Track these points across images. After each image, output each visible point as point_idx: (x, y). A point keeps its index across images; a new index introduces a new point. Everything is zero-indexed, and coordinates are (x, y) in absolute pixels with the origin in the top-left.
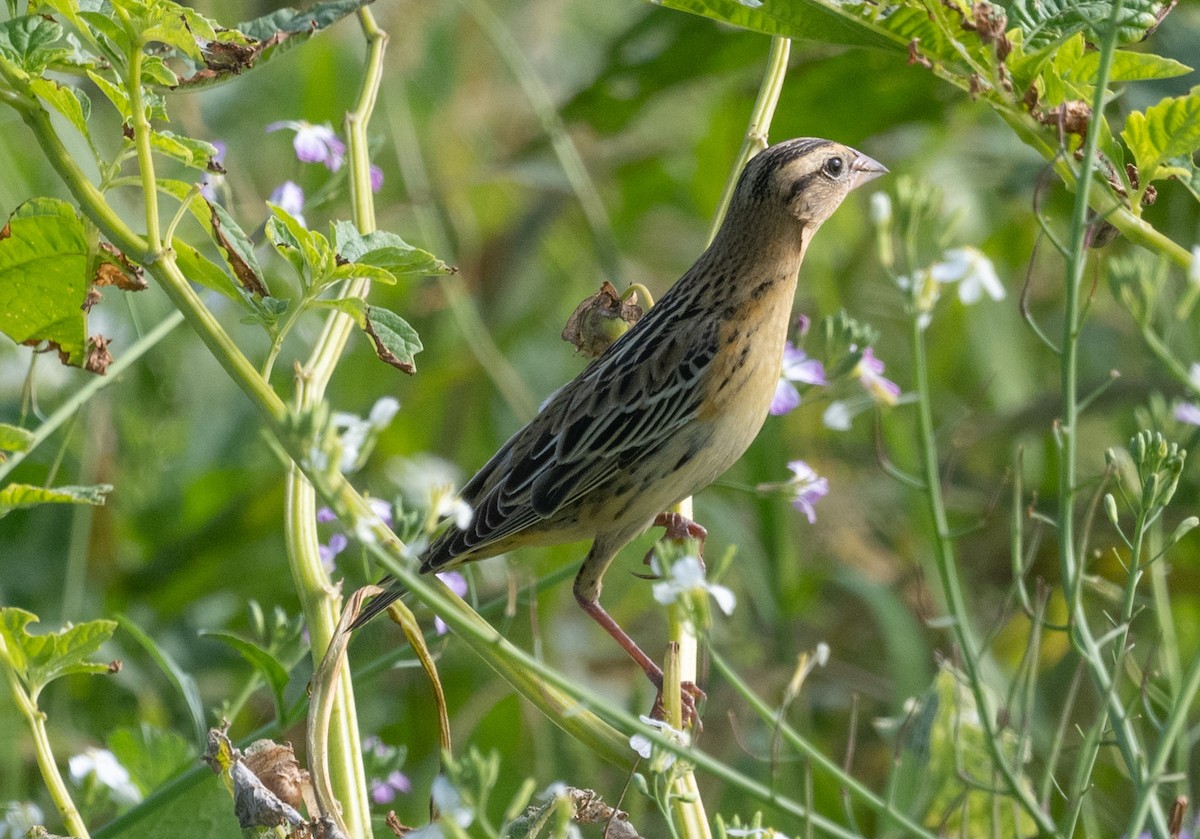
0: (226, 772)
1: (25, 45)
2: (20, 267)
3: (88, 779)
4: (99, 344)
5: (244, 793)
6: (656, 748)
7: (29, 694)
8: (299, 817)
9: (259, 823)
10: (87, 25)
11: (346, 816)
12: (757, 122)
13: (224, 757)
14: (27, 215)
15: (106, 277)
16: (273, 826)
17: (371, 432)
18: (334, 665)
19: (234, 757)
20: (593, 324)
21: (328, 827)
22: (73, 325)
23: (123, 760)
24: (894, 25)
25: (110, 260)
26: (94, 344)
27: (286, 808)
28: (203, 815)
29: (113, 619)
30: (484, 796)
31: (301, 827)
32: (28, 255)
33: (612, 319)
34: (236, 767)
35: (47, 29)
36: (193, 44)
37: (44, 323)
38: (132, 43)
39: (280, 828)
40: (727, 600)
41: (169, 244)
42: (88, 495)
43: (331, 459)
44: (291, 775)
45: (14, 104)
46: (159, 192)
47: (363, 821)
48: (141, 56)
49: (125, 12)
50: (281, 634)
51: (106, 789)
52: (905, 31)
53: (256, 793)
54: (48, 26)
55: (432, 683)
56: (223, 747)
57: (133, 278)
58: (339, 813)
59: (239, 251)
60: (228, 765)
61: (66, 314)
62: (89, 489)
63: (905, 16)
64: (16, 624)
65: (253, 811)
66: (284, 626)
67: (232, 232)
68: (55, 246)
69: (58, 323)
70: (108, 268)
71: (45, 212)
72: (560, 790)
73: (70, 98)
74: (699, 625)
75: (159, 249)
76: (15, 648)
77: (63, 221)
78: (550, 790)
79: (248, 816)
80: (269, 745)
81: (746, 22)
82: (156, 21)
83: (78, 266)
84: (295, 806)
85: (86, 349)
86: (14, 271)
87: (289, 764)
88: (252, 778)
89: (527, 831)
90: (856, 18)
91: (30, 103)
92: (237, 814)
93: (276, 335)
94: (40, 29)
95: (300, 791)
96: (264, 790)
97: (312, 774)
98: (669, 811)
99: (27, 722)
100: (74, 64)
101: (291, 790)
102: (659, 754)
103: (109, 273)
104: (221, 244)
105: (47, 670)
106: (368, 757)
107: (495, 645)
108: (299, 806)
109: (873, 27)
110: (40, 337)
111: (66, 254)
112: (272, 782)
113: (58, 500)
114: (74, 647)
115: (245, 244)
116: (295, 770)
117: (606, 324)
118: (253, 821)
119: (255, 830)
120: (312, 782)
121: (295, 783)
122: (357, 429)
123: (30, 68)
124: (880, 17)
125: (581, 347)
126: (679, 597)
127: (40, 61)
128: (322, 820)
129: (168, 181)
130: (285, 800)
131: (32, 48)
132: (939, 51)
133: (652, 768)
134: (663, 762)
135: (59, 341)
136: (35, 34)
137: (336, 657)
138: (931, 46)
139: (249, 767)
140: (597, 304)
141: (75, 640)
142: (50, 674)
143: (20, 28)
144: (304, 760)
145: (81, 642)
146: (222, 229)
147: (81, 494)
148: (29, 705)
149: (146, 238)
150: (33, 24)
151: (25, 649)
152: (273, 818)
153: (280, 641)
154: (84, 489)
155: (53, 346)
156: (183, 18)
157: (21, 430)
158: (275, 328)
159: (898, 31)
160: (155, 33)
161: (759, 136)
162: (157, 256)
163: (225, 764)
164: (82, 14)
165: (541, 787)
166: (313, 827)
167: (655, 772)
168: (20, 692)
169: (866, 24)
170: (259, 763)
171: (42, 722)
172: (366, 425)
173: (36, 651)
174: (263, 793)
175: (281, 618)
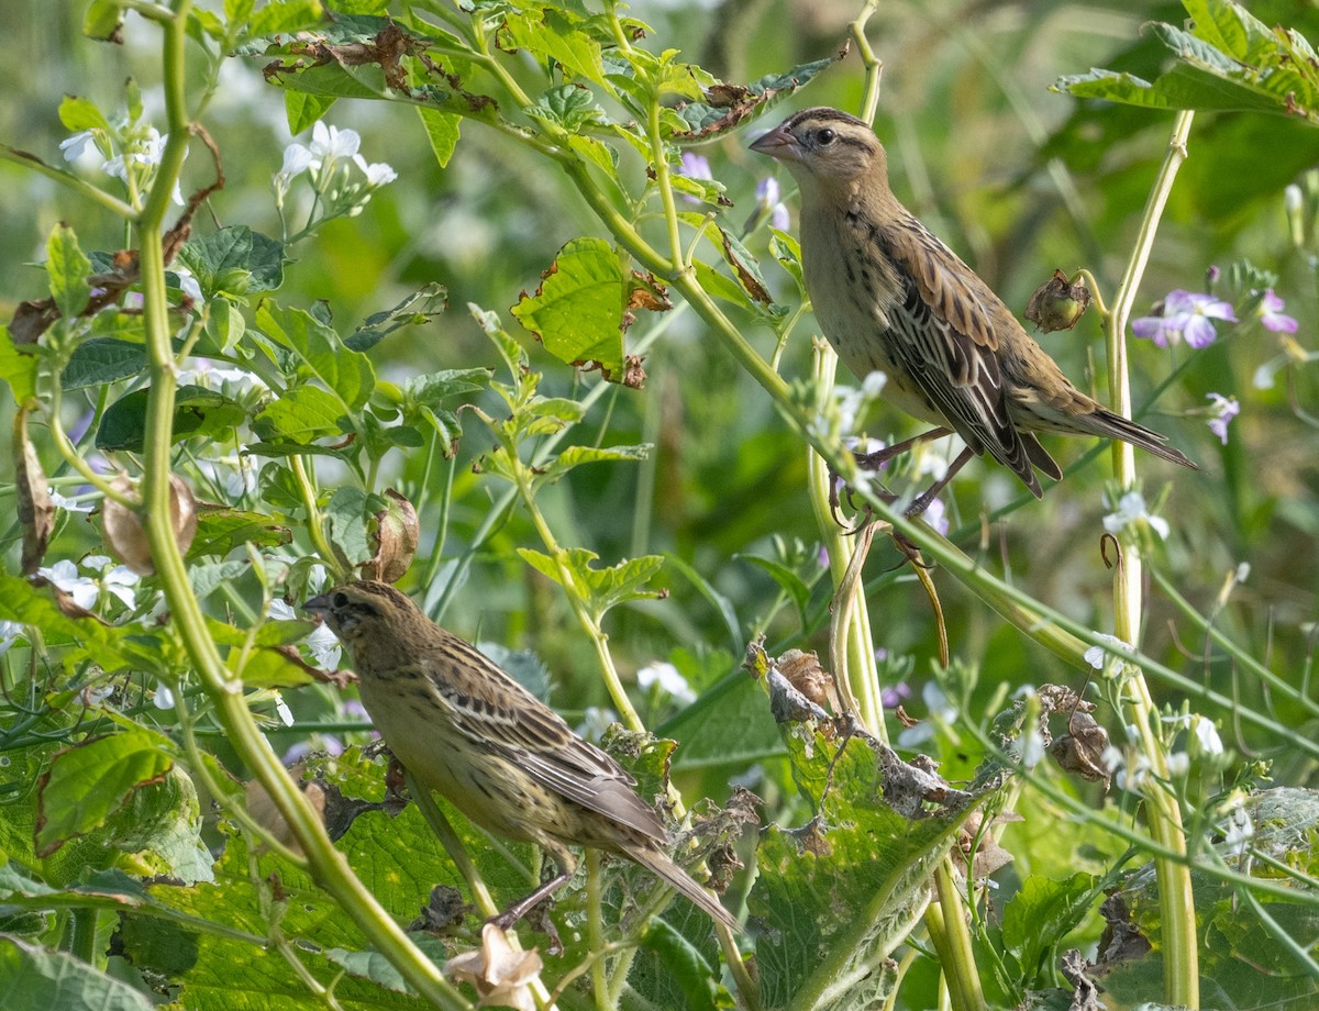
0: (763, 677)
1: (563, 108)
2: (566, 298)
3: (653, 688)
4: (634, 362)
5: (778, 695)
6: (1107, 656)
7: (593, 619)
8: (824, 713)
9: (792, 718)
10: (613, 86)
11: (863, 710)
12: (1177, 133)
13: (761, 665)
14: (571, 253)
15: (638, 301)
16: (803, 721)
17: (864, 401)
18: (851, 586)
19: (770, 665)
20: (1048, 305)
21: (850, 721)
22: (611, 345)
23: (682, 672)
24: (1270, 85)
25: (642, 286)
26: (630, 362)
27: (814, 706)
28: (743, 714)
29: (661, 555)
30: (966, 698)
31: (826, 721)
32: (573, 287)
33: (1063, 299)
34: (771, 673)
35: (580, 95)
36: (697, 88)
37: (588, 344)
38: (649, 96)
39: (809, 723)
40: (1162, 527)
41: (689, 263)
42: (634, 452)
43: (832, 424)
44: (817, 679)
45: (555, 157)
46: (679, 223)
47: (877, 714)
48: (658, 109)
49: (643, 71)
50: (801, 560)
51: (669, 695)
52: (1280, 89)
53: (788, 694)
54: (581, 92)
55: (932, 600)
56: (760, 657)
57: (660, 300)
58: (858, 708)
59: (747, 269)
60: (764, 671)
61: (606, 336)
62: (634, 448)
63: (1279, 77)
64: (580, 561)
65: (786, 709)
66: (802, 554)
67: (742, 254)
68: (595, 278)
69: (601, 344)
70: (640, 293)
71: (586, 249)
72: (1029, 691)
73: (602, 149)
74: (1142, 550)
75: (681, 267)
76: (580, 582)
77: (601, 255)
78: (1020, 692)
79: (782, 713)
80: (798, 653)
81: (1141, 100)
82: (668, 79)
83: (614, 292)
84: (820, 704)
85: (624, 366)
86: (562, 302)
87: (815, 669)
88: (784, 682)
89: (1013, 721)
90: (1238, 82)
91: (569, 156)
92: (773, 712)
93: (781, 333)
94: (574, 95)
95: (824, 691)
96: (795, 691)
97: (835, 678)
98: (1121, 709)
99: (592, 642)
100: (603, 126)
101: (817, 691)
102: (1110, 661)
103: (640, 298)
104: (732, 263)
105: (607, 599)
106: (882, 667)
107: (972, 573)
108: (825, 704)
109: (1254, 89)
110: (586, 357)
111: (605, 283)
112: (801, 685)
113: (609, 457)
114: (629, 578)
115: (752, 263)
116: (820, 674)
117: (1058, 305)
118: (786, 717)
119: (789, 725)
120: (835, 684)
121: (820, 685)
122: (853, 399)
123: (568, 126)
124: (1258, 80)
125: (1039, 324)
126: (1126, 527)
127: (576, 120)
128: (845, 715)
129: (686, 214)
130: (812, 699)
131: (568, 110)
132: (1308, 103)
133: (1105, 675)
134: (1113, 671)
135: (601, 360)
136: (569, 100)
137: (853, 581)
138: (1301, 100)
139: (781, 672)
140: (1051, 288)
141: (629, 572)
142: (609, 602)
143: (557, 94)
144: (827, 666)
145: (634, 575)
146: (732, 251)
147: (628, 452)
148: (594, 627)
149: (670, 260)
150: (568, 92)
151: (588, 582)
152: (802, 715)
153: (800, 566)
154: (630, 448)
155: (597, 365)
156: (688, 68)
157: (574, 402)
158: (780, 328)
159: (1274, 89)
160: (666, 88)
161: (1179, 144)
162: (680, 273)
163: (762, 671)
164: (607, 77)
165: (1012, 690)
166: (837, 721)
167: (1107, 679)
168: (585, 617)
169: (1247, 86)
170: (790, 669)
171: (604, 642)
172: (859, 395)
173: (597, 584)
174: (794, 694)
175: (800, 547)
